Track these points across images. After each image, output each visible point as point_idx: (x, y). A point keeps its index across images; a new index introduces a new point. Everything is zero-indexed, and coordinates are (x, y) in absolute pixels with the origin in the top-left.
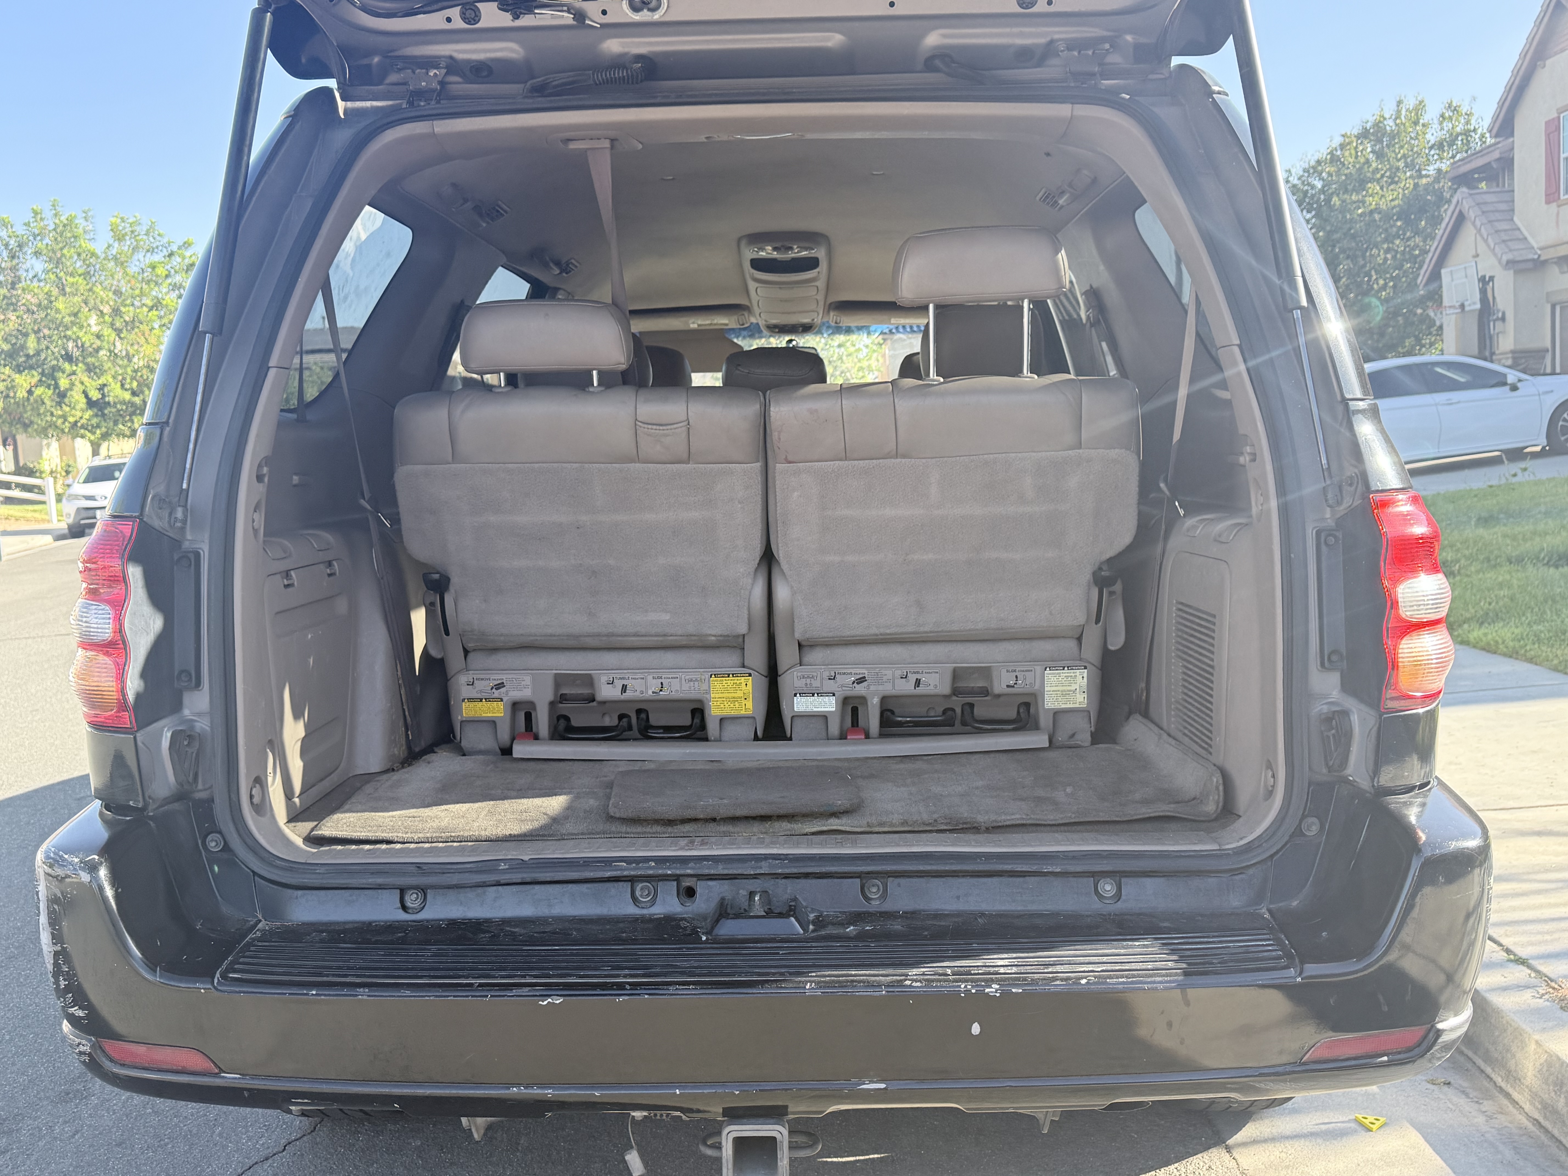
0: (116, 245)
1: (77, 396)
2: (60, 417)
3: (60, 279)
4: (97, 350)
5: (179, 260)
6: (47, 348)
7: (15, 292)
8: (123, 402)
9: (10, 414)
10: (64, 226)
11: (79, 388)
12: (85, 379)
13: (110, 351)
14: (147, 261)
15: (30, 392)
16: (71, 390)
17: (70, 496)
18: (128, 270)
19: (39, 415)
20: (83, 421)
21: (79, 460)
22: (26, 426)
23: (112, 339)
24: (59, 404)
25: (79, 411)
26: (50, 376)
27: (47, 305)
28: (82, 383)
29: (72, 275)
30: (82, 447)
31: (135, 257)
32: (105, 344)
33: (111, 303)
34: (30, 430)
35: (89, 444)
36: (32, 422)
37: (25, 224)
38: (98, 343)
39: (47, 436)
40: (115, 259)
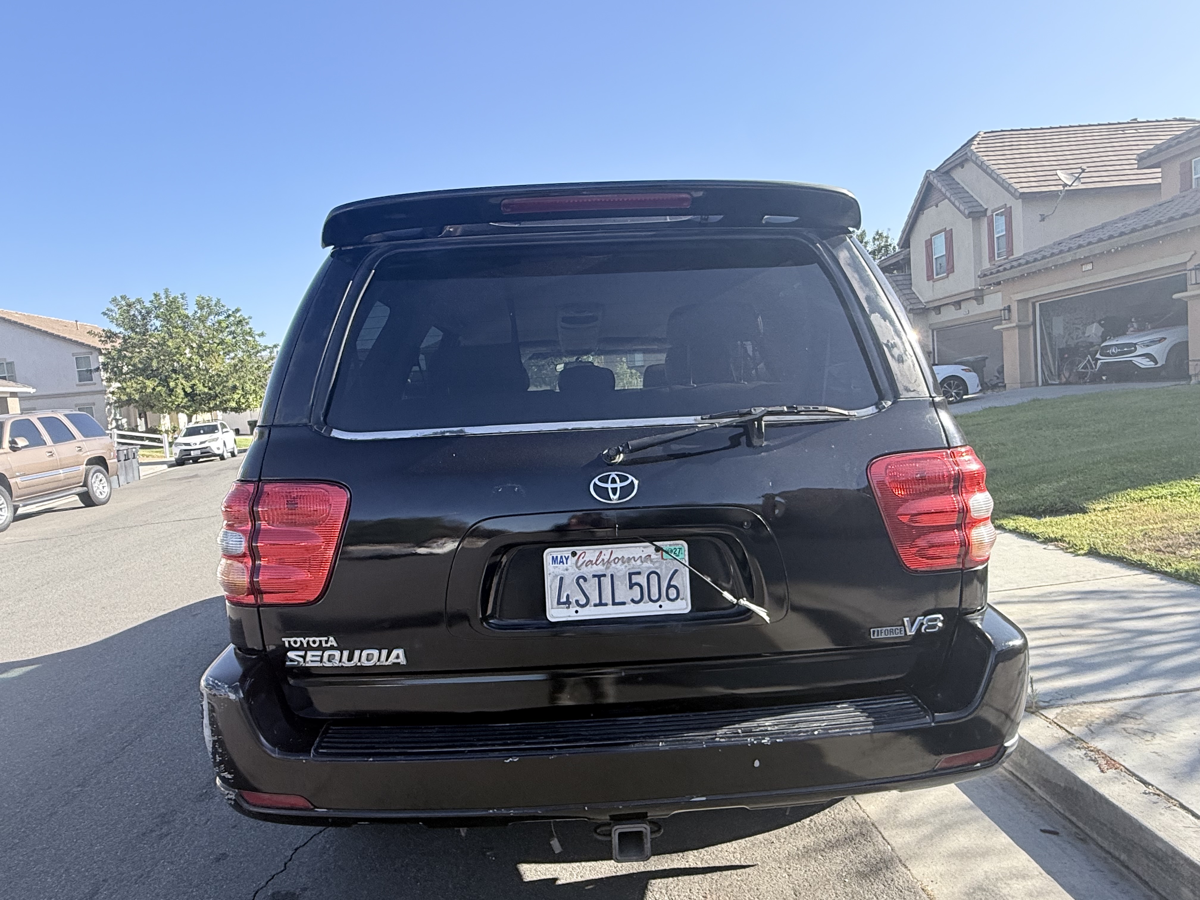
0: (199, 311)
1: (179, 391)
2: (170, 402)
3: (169, 329)
4: (190, 366)
5: (232, 318)
6: (163, 366)
7: (144, 337)
8: (205, 393)
9: (143, 401)
10: (171, 302)
11: (180, 386)
12: (184, 382)
13: (196, 367)
14: (216, 320)
15: (154, 389)
16: (176, 387)
17: (177, 443)
18: (206, 325)
19: (159, 401)
20: (183, 404)
21: (180, 424)
22: (152, 407)
23: (197, 361)
24: (170, 395)
25: (180, 398)
26: (164, 382)
27: (163, 343)
28: (182, 384)
29: (176, 328)
30: (182, 418)
31: (210, 318)
32: (194, 364)
33: (197, 342)
34: (154, 409)
35: (185, 415)
36: (155, 405)
37: (150, 302)
38: (190, 362)
39: (163, 413)
40: (199, 319)
